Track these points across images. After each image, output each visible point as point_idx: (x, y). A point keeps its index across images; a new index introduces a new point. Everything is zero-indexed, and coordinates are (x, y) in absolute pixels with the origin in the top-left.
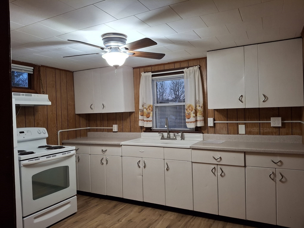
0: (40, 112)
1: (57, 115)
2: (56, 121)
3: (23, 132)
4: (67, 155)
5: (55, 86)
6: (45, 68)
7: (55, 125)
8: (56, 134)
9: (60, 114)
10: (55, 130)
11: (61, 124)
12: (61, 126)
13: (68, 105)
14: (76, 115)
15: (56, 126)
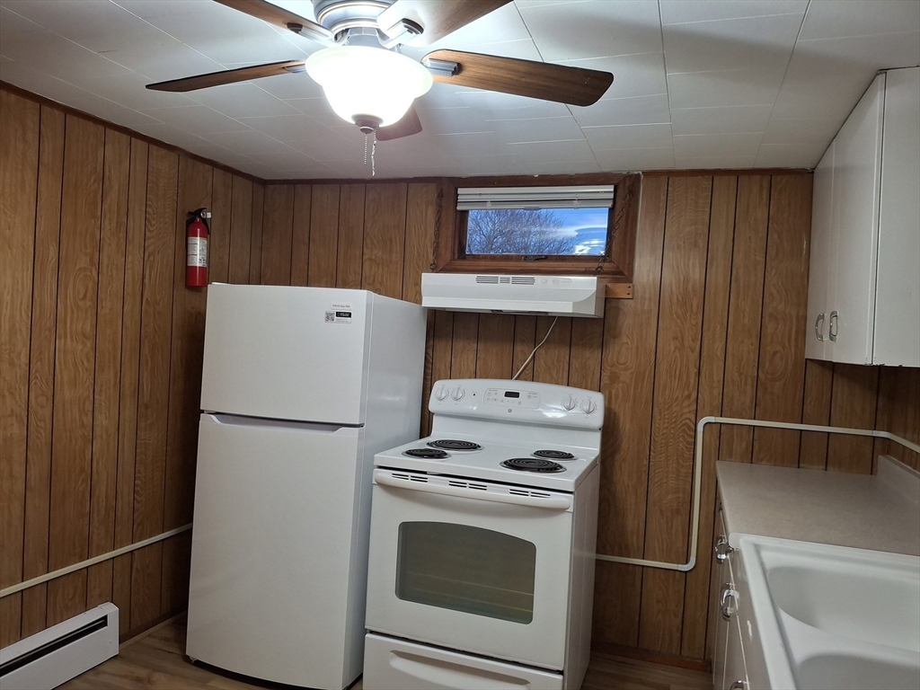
0: (624, 339)
1: (704, 354)
2: (693, 379)
3: (516, 395)
4: (529, 499)
5: (702, 243)
6: (664, 179)
7: (686, 393)
8: (689, 428)
9: (720, 353)
10: (686, 410)
11: (717, 392)
12: (717, 402)
13: (766, 318)
14: (809, 364)
15: (694, 396)
